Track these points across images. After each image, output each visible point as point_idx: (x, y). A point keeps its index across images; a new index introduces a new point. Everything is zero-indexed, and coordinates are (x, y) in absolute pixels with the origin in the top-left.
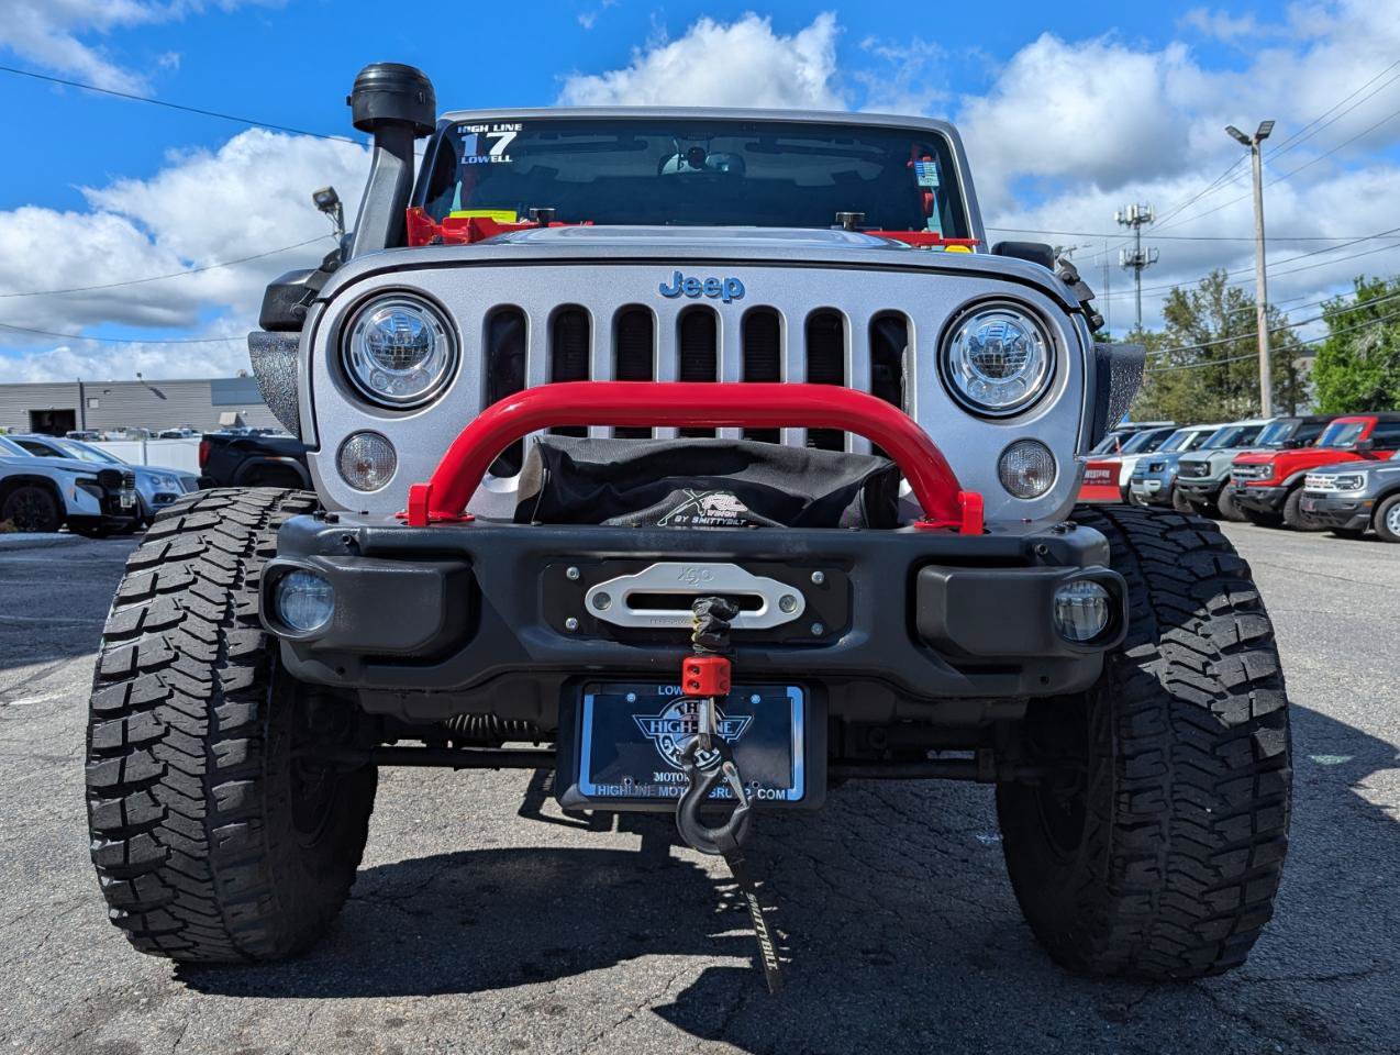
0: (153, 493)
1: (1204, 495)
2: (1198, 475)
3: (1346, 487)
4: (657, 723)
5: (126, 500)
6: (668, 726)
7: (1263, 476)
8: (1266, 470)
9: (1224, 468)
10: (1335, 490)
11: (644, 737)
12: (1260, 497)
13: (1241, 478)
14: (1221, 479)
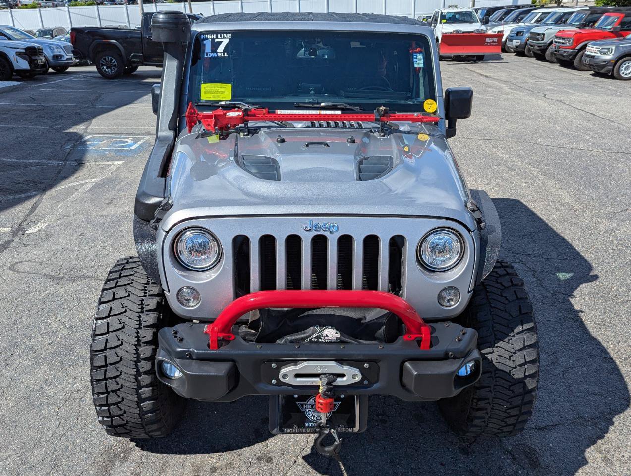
0: (52, 55)
1: (540, 50)
2: (538, 40)
3: (605, 53)
4: (306, 405)
5: (41, 60)
6: (310, 406)
7: (568, 44)
8: (569, 41)
9: (551, 37)
10: (599, 54)
11: (301, 410)
12: (565, 54)
13: (557, 44)
14: (548, 42)
